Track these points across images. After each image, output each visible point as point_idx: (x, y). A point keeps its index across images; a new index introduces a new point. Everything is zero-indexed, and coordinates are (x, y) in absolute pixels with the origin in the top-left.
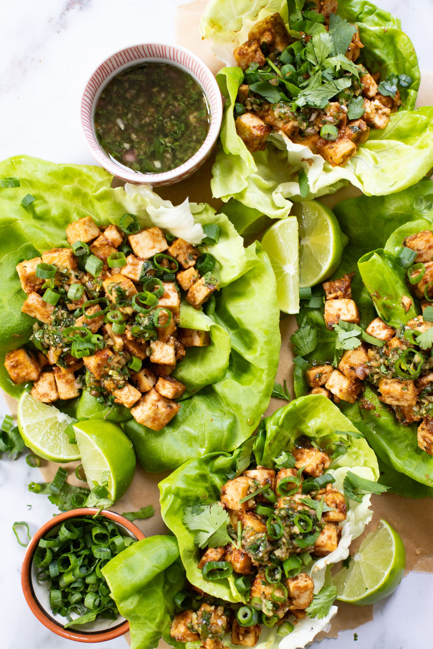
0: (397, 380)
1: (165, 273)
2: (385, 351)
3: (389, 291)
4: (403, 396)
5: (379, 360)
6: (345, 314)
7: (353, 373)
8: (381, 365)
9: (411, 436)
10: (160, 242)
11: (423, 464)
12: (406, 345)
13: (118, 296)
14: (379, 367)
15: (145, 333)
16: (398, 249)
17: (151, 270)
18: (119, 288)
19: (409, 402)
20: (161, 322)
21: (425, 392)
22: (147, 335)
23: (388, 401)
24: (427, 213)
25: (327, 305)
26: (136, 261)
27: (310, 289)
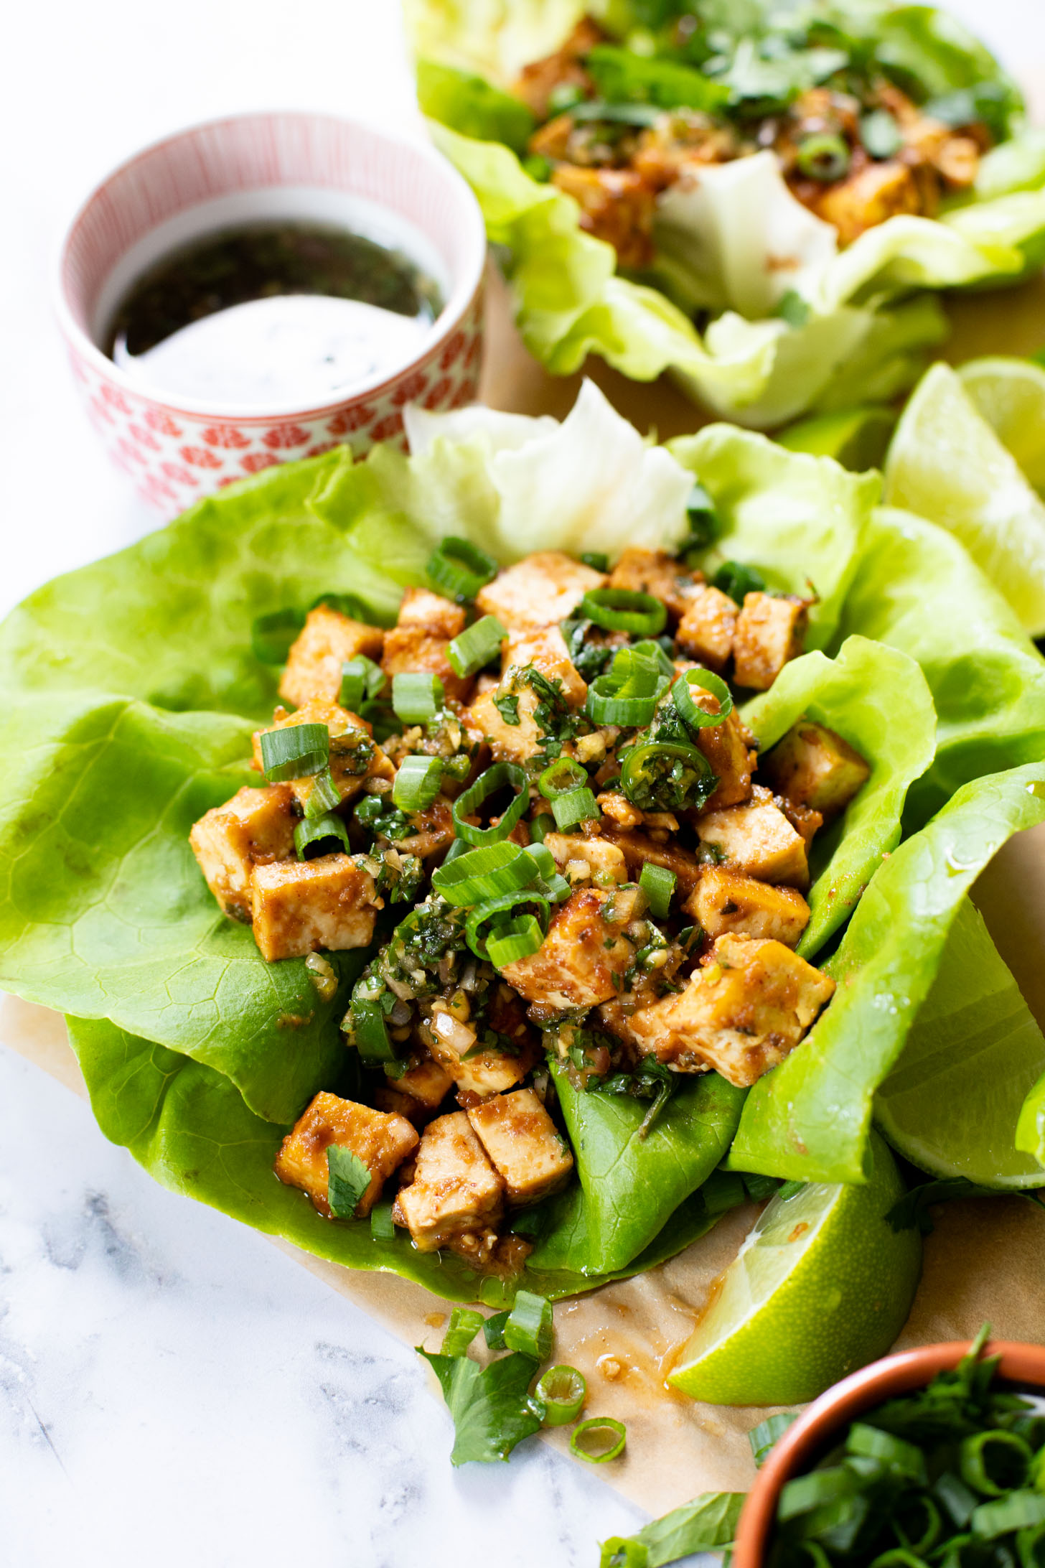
15: (668, 770)
17: (593, 627)
18: (535, 673)
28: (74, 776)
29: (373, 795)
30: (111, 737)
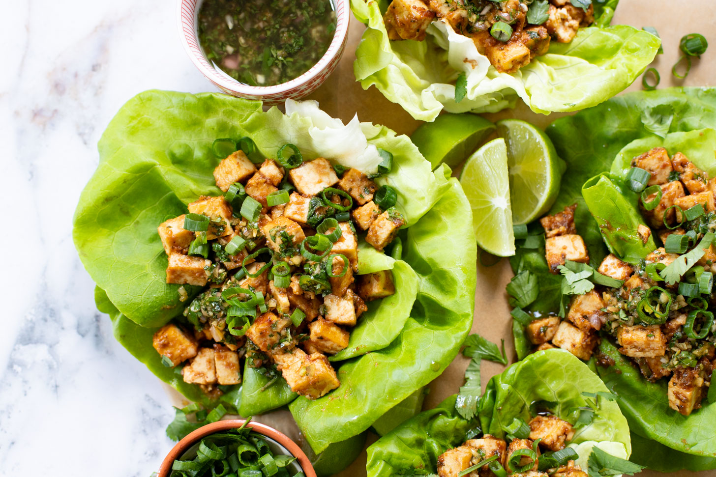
0: (640, 326)
1: (337, 211)
2: (623, 293)
3: (622, 220)
4: (649, 345)
5: (617, 304)
6: (571, 253)
7: (587, 323)
8: (619, 310)
9: (660, 395)
10: (328, 174)
11: (678, 428)
12: (649, 282)
13: (284, 242)
14: (617, 313)
15: (316, 284)
16: (626, 172)
17: (321, 207)
18: (285, 232)
19: (657, 352)
20: (336, 270)
21: (674, 339)
22: (318, 287)
23: (631, 353)
24: (657, 128)
25: (548, 243)
26: (301, 198)
27: (526, 227)
28: (130, 184)
29: (219, 244)
30: (149, 172)
